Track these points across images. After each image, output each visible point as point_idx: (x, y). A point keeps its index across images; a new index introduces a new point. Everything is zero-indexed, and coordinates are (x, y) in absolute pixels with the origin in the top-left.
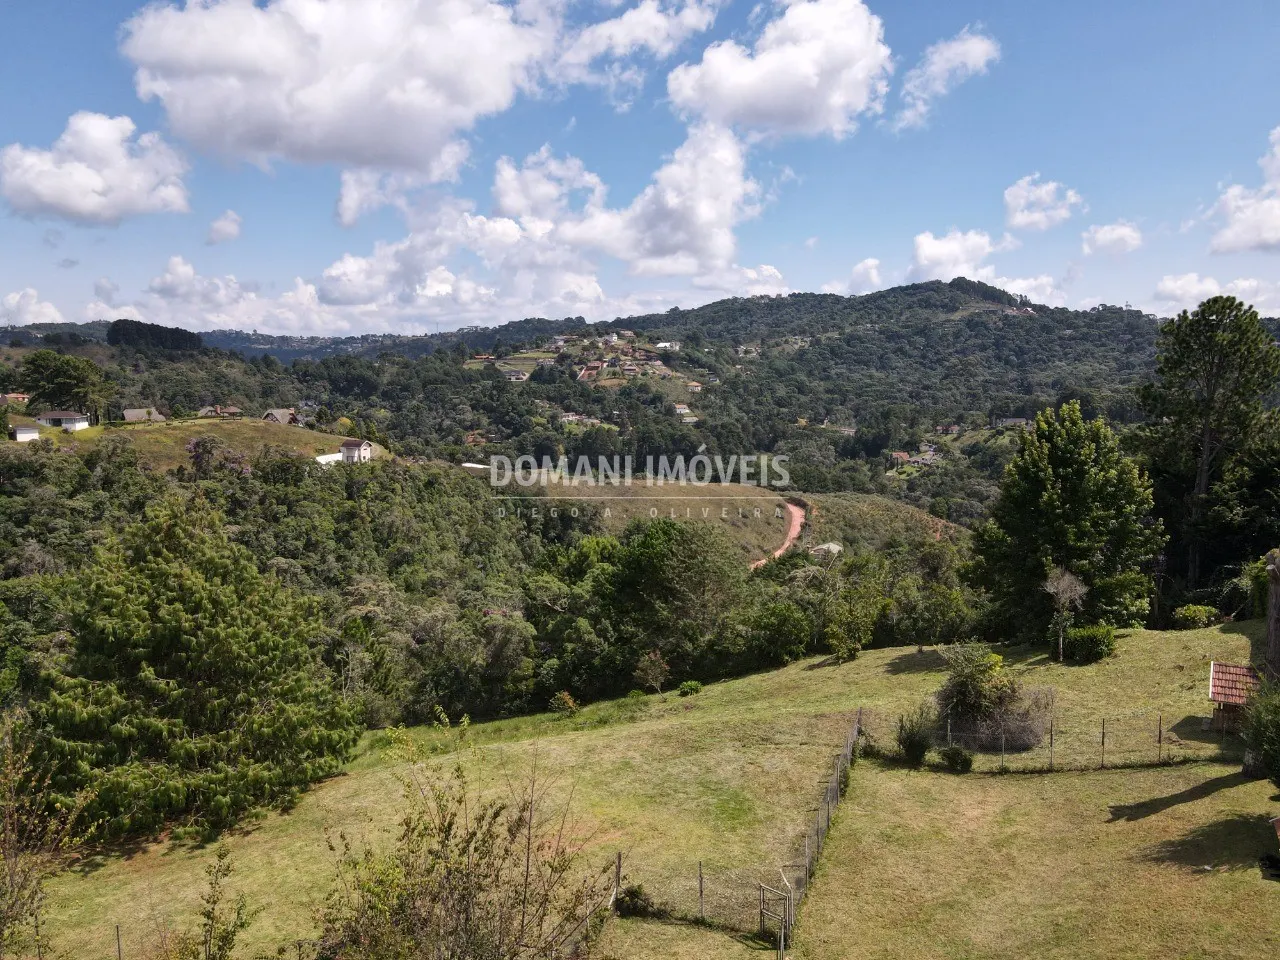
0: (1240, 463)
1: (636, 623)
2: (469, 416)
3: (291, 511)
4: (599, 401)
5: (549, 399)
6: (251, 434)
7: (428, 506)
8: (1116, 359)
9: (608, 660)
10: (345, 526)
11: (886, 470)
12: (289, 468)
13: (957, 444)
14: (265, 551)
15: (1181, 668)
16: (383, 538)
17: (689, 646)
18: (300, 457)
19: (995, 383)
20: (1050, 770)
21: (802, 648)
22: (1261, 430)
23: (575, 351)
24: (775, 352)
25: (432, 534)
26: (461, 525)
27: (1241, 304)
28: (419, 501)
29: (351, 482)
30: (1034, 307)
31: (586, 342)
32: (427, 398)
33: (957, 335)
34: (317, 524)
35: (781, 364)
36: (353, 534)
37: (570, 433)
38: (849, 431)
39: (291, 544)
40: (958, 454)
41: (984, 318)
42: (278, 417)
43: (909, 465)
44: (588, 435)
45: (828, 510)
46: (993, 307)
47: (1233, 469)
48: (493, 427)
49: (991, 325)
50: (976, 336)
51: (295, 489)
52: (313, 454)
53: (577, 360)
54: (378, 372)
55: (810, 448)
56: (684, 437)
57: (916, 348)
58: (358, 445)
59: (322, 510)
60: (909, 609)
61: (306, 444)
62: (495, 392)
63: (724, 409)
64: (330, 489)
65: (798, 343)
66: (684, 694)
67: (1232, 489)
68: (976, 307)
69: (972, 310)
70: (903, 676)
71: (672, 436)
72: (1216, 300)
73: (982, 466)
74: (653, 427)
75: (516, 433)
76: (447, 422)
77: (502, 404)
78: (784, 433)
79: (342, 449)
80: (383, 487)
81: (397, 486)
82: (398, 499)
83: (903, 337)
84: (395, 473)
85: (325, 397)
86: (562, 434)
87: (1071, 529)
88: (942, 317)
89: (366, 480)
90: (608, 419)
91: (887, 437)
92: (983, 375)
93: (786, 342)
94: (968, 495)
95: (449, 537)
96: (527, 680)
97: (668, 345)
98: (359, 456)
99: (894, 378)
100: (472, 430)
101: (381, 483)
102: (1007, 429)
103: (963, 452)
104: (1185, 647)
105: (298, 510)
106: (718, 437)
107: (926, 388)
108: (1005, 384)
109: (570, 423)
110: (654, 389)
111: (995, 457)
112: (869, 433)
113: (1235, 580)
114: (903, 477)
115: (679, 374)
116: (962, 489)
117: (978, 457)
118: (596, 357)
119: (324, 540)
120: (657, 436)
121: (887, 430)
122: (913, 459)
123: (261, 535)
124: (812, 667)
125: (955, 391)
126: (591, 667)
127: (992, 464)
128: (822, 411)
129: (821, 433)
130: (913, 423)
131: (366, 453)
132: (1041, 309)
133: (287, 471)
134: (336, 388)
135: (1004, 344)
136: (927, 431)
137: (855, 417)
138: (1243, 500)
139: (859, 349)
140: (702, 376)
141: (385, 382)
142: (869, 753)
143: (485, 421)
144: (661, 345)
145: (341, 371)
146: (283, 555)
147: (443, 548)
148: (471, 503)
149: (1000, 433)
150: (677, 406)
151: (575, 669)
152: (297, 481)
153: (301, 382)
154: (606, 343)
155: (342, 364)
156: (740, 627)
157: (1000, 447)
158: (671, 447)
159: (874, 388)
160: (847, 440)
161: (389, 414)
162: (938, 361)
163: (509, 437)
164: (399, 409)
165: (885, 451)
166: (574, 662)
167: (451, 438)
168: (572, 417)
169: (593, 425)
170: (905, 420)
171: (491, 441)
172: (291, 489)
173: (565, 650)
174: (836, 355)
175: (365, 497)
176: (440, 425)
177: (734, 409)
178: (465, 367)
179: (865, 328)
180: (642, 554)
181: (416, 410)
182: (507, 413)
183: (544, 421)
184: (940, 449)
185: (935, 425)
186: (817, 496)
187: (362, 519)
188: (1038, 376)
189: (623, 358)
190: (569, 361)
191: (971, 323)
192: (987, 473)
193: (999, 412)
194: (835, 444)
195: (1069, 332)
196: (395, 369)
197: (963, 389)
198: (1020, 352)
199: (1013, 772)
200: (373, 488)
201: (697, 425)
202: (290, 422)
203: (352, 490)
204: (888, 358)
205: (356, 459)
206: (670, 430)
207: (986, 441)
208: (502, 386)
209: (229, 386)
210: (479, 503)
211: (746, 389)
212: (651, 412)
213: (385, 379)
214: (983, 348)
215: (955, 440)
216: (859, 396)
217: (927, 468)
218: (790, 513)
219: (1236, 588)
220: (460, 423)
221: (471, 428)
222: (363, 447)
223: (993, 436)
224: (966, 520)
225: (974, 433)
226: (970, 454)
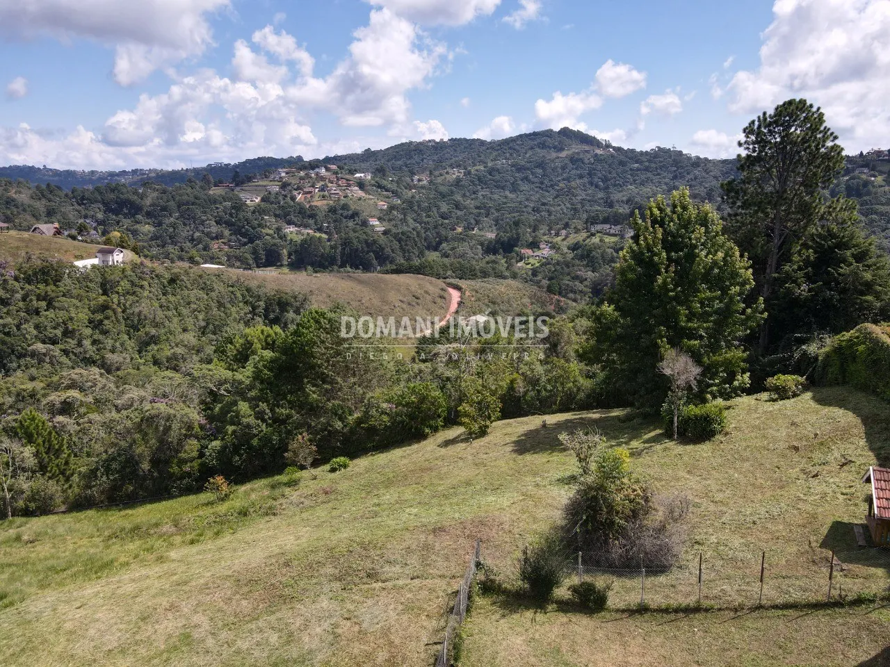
0: (805, 246)
1: (292, 405)
2: (214, 229)
3: (50, 306)
4: (312, 216)
5: (276, 216)
6: (16, 244)
7: (171, 298)
8: (666, 184)
9: (266, 440)
10: (99, 317)
11: (517, 262)
12: (48, 271)
13: (565, 243)
14: (27, 339)
15: (796, 449)
16: (134, 325)
17: (338, 425)
18: (60, 262)
19: (589, 201)
20: (697, 609)
21: (440, 422)
22: (822, 218)
23: (294, 181)
24: (439, 180)
25: (176, 320)
26: (199, 312)
27: (811, 106)
28: (164, 294)
29: (105, 281)
30: (614, 148)
31: (302, 174)
32: (181, 216)
33: (563, 168)
34: (73, 315)
35: (443, 189)
36: (106, 322)
37: (291, 240)
38: (491, 235)
39: (51, 333)
40: (565, 250)
41: (581, 156)
42: (44, 230)
43: (533, 258)
44: (304, 242)
45: (477, 292)
46: (587, 148)
47: (799, 252)
48: (233, 237)
49: (586, 161)
50: (576, 169)
51: (54, 288)
52: (72, 259)
53: (295, 187)
54: (142, 197)
55: (463, 248)
56: (375, 242)
57: (536, 177)
58: (111, 252)
59: (79, 304)
60: (533, 382)
61: (66, 252)
62: (233, 211)
63: (404, 221)
64: (87, 286)
65: (456, 174)
66: (333, 470)
67: (800, 269)
68: (576, 148)
69: (574, 150)
70: (528, 457)
71: (366, 242)
72: (790, 102)
73: (582, 257)
74: (352, 234)
75: (251, 241)
76: (197, 234)
77: (239, 220)
78: (446, 238)
79: (98, 255)
80: (133, 283)
81: (145, 283)
82: (146, 293)
83: (528, 169)
84: (143, 273)
85: (100, 216)
86: (286, 241)
87: (683, 311)
88: (554, 155)
89: (117, 279)
90: (320, 230)
91: (518, 239)
92: (582, 195)
93: (447, 173)
94: (573, 278)
95: (190, 322)
96: (191, 462)
97: (362, 175)
98: (113, 260)
99: (521, 197)
100: (218, 239)
101: (132, 282)
102: (598, 232)
103: (569, 248)
104: (793, 424)
105: (56, 304)
106: (399, 241)
107: (544, 204)
108: (595, 201)
109: (291, 233)
110: (353, 208)
111: (590, 251)
112: (505, 237)
113: (803, 347)
114: (529, 266)
115: (371, 197)
116: (568, 274)
117: (579, 251)
118: (309, 185)
119: (80, 328)
120: (355, 241)
121: (518, 234)
122: (535, 254)
123: (23, 326)
124: (447, 443)
125: (563, 206)
126: (251, 447)
127: (588, 256)
128: (473, 221)
129: (471, 238)
130: (535, 229)
131: (118, 257)
132: (619, 149)
133: (48, 274)
134: (108, 210)
135: (595, 174)
136: (544, 234)
137: (496, 225)
138: (809, 279)
139: (497, 177)
140: (388, 197)
141: (148, 204)
142: (488, 588)
143: (227, 233)
144: (358, 175)
145: (112, 196)
146: (44, 342)
147: (185, 330)
148: (207, 294)
149: (593, 235)
150: (370, 220)
151: (236, 449)
152: (57, 281)
153: (79, 205)
154: (317, 174)
155: (113, 190)
156: (385, 405)
157: (593, 244)
158: (366, 249)
159: (509, 205)
160: (490, 242)
161: (152, 229)
162: (552, 186)
163: (245, 244)
164: (160, 224)
165: (516, 249)
166: (234, 444)
167: (200, 246)
168: (292, 229)
169: (308, 234)
170: (530, 227)
171: (232, 248)
172: (50, 288)
173: (226, 433)
174: (482, 182)
175: (118, 293)
176: (192, 236)
177: (411, 221)
178: (211, 192)
179: (501, 163)
180: (294, 342)
181: (174, 226)
182: (243, 227)
183: (271, 232)
184: (554, 247)
185: (550, 229)
186: (469, 282)
187: (114, 310)
188: (617, 196)
189: (330, 185)
190: (290, 188)
191: (574, 160)
192: (585, 263)
193: (592, 221)
194: (482, 244)
195: (636, 165)
196: (155, 194)
197: (569, 205)
198: (605, 180)
199: (655, 611)
200: (125, 284)
201: (385, 233)
202: (55, 235)
203: (106, 287)
204: (518, 185)
205: (110, 263)
206: (365, 236)
207: (584, 241)
208: (239, 206)
209: (17, 207)
210: (213, 294)
211: (419, 206)
212: (351, 224)
213: (148, 202)
214: (581, 177)
215: (563, 240)
216: (498, 210)
217: (544, 260)
218: (450, 295)
219: (805, 354)
220: (208, 234)
221: (217, 238)
222: (115, 254)
223: (588, 237)
224: (571, 295)
225: (576, 235)
226: (573, 249)
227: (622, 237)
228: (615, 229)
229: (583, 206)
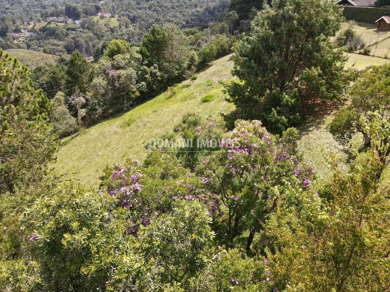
13: (36, 28)
19: (32, 6)
43: (21, 38)
73: (51, 35)
91: (7, 28)
94: (52, 45)
102: (52, 21)
103: (40, 31)
107: (7, 9)
108: (36, 6)
111: (54, 31)
114: (22, 42)
116: (49, 44)
117: (47, 32)
121: (6, 25)
122: (21, 36)
125: (18, 9)
127: (54, 33)
130: (14, 22)
136: (21, 25)
149: (49, 23)
157: (53, 27)
165: (8, 34)
170: (11, 21)
184: (30, 31)
192: (54, 37)
193: (45, 16)
207: (46, 26)
215: (34, 26)
217: (29, 38)
223: (48, 24)
224: (57, 53)
225: (40, 24)
226: (44, 31)
227: (66, 23)
228: (61, 19)
229: (30, 9)
